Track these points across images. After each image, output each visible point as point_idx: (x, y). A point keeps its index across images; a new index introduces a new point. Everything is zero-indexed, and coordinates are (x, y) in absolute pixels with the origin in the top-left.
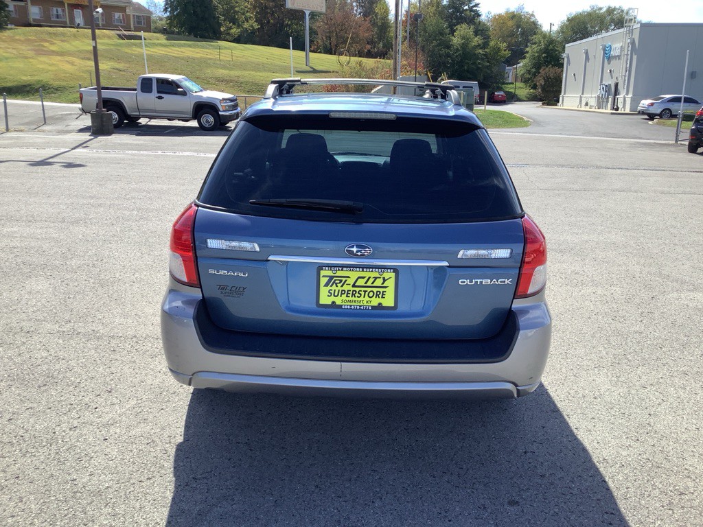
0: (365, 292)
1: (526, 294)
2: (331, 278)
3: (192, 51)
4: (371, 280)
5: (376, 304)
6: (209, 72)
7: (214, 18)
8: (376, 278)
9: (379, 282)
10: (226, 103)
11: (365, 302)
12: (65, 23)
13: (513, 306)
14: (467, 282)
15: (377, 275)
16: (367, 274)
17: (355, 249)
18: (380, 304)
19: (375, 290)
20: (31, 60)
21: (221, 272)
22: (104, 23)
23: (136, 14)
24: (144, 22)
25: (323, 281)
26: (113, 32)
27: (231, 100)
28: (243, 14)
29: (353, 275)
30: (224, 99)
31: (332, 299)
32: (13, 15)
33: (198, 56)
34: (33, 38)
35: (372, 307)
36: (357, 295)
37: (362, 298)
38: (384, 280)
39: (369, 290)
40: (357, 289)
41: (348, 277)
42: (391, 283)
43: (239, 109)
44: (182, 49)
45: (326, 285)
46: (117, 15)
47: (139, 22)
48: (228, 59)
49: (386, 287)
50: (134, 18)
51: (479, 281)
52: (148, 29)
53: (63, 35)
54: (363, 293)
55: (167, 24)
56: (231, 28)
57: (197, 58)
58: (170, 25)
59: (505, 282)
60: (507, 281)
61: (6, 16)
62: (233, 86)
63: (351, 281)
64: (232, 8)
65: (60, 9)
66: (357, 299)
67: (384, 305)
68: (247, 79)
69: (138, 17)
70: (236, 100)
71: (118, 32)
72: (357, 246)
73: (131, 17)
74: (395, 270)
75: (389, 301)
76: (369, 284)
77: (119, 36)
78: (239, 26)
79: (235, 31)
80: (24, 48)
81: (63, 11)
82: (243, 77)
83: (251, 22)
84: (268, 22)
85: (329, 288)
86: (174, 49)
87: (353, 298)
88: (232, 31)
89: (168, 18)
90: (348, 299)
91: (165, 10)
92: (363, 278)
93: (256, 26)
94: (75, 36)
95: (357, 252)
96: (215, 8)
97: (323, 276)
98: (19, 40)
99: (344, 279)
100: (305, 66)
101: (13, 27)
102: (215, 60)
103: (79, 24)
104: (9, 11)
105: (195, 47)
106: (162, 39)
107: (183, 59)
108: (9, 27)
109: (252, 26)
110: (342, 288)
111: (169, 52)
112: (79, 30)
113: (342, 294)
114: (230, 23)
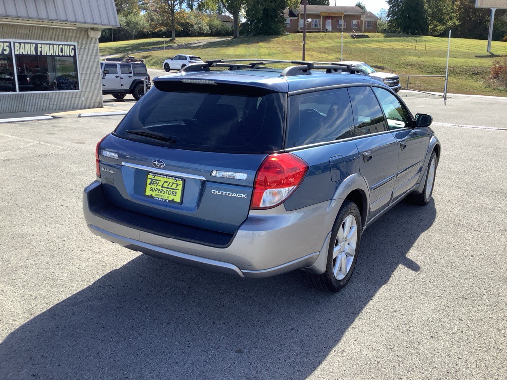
0: (167, 191)
1: (259, 207)
2: (152, 180)
3: (398, 44)
4: (171, 184)
5: (171, 199)
6: (403, 59)
7: (423, 19)
8: (173, 183)
9: (174, 186)
10: (388, 80)
11: (166, 197)
12: (320, 29)
13: (249, 214)
14: (217, 192)
15: (173, 181)
16: (168, 180)
17: (157, 163)
18: (173, 200)
19: (172, 190)
20: (288, 55)
21: (106, 170)
22: (345, 28)
23: (368, 20)
24: (372, 25)
25: (149, 181)
26: (348, 34)
27: (393, 79)
28: (449, 14)
29: (163, 179)
30: (387, 78)
31: (151, 193)
32: (288, 26)
33: (400, 47)
34: (297, 40)
35: (169, 201)
36: (163, 192)
37: (165, 195)
38: (177, 185)
39: (169, 190)
40: (164, 189)
41: (160, 181)
42: (180, 187)
43: (399, 85)
44: (391, 43)
45: (150, 184)
46: (355, 22)
47: (369, 26)
48: (422, 49)
49: (177, 190)
50: (365, 23)
51: (224, 193)
52: (374, 30)
53: (316, 37)
54: (166, 191)
55: (388, 26)
56: (436, 26)
57: (398, 49)
58: (390, 26)
59: (241, 196)
60: (243, 196)
61: (284, 27)
62: (418, 69)
63: (161, 183)
64: (440, 10)
65: (318, 20)
66: (163, 194)
67: (175, 201)
68: (429, 63)
69: (369, 22)
70: (398, 78)
71: (351, 33)
72: (158, 161)
73: (364, 22)
74: (184, 180)
75: (177, 199)
76: (169, 186)
77: (352, 36)
78: (443, 24)
79: (440, 28)
80: (288, 47)
81: (320, 21)
82: (427, 61)
83: (454, 20)
84: (471, 19)
85: (151, 186)
86: (385, 43)
87: (161, 194)
88: (438, 28)
89: (389, 22)
90: (158, 194)
91: (388, 16)
92: (167, 182)
93: (458, 23)
94: (323, 38)
95: (158, 164)
96: (425, 12)
97: (149, 179)
98: (288, 42)
99: (158, 182)
100: (486, 52)
101: (288, 33)
102: (412, 50)
103: (327, 30)
104: (286, 24)
105: (401, 41)
106: (381, 36)
107: (387, 50)
108: (286, 33)
109: (454, 23)
110: (156, 187)
111: (381, 46)
112: (327, 33)
113: (156, 190)
114: (437, 22)
